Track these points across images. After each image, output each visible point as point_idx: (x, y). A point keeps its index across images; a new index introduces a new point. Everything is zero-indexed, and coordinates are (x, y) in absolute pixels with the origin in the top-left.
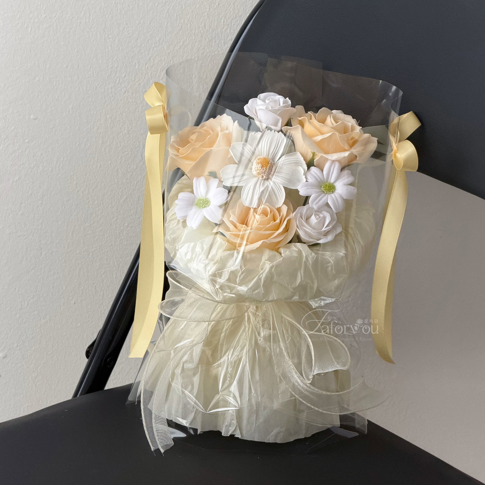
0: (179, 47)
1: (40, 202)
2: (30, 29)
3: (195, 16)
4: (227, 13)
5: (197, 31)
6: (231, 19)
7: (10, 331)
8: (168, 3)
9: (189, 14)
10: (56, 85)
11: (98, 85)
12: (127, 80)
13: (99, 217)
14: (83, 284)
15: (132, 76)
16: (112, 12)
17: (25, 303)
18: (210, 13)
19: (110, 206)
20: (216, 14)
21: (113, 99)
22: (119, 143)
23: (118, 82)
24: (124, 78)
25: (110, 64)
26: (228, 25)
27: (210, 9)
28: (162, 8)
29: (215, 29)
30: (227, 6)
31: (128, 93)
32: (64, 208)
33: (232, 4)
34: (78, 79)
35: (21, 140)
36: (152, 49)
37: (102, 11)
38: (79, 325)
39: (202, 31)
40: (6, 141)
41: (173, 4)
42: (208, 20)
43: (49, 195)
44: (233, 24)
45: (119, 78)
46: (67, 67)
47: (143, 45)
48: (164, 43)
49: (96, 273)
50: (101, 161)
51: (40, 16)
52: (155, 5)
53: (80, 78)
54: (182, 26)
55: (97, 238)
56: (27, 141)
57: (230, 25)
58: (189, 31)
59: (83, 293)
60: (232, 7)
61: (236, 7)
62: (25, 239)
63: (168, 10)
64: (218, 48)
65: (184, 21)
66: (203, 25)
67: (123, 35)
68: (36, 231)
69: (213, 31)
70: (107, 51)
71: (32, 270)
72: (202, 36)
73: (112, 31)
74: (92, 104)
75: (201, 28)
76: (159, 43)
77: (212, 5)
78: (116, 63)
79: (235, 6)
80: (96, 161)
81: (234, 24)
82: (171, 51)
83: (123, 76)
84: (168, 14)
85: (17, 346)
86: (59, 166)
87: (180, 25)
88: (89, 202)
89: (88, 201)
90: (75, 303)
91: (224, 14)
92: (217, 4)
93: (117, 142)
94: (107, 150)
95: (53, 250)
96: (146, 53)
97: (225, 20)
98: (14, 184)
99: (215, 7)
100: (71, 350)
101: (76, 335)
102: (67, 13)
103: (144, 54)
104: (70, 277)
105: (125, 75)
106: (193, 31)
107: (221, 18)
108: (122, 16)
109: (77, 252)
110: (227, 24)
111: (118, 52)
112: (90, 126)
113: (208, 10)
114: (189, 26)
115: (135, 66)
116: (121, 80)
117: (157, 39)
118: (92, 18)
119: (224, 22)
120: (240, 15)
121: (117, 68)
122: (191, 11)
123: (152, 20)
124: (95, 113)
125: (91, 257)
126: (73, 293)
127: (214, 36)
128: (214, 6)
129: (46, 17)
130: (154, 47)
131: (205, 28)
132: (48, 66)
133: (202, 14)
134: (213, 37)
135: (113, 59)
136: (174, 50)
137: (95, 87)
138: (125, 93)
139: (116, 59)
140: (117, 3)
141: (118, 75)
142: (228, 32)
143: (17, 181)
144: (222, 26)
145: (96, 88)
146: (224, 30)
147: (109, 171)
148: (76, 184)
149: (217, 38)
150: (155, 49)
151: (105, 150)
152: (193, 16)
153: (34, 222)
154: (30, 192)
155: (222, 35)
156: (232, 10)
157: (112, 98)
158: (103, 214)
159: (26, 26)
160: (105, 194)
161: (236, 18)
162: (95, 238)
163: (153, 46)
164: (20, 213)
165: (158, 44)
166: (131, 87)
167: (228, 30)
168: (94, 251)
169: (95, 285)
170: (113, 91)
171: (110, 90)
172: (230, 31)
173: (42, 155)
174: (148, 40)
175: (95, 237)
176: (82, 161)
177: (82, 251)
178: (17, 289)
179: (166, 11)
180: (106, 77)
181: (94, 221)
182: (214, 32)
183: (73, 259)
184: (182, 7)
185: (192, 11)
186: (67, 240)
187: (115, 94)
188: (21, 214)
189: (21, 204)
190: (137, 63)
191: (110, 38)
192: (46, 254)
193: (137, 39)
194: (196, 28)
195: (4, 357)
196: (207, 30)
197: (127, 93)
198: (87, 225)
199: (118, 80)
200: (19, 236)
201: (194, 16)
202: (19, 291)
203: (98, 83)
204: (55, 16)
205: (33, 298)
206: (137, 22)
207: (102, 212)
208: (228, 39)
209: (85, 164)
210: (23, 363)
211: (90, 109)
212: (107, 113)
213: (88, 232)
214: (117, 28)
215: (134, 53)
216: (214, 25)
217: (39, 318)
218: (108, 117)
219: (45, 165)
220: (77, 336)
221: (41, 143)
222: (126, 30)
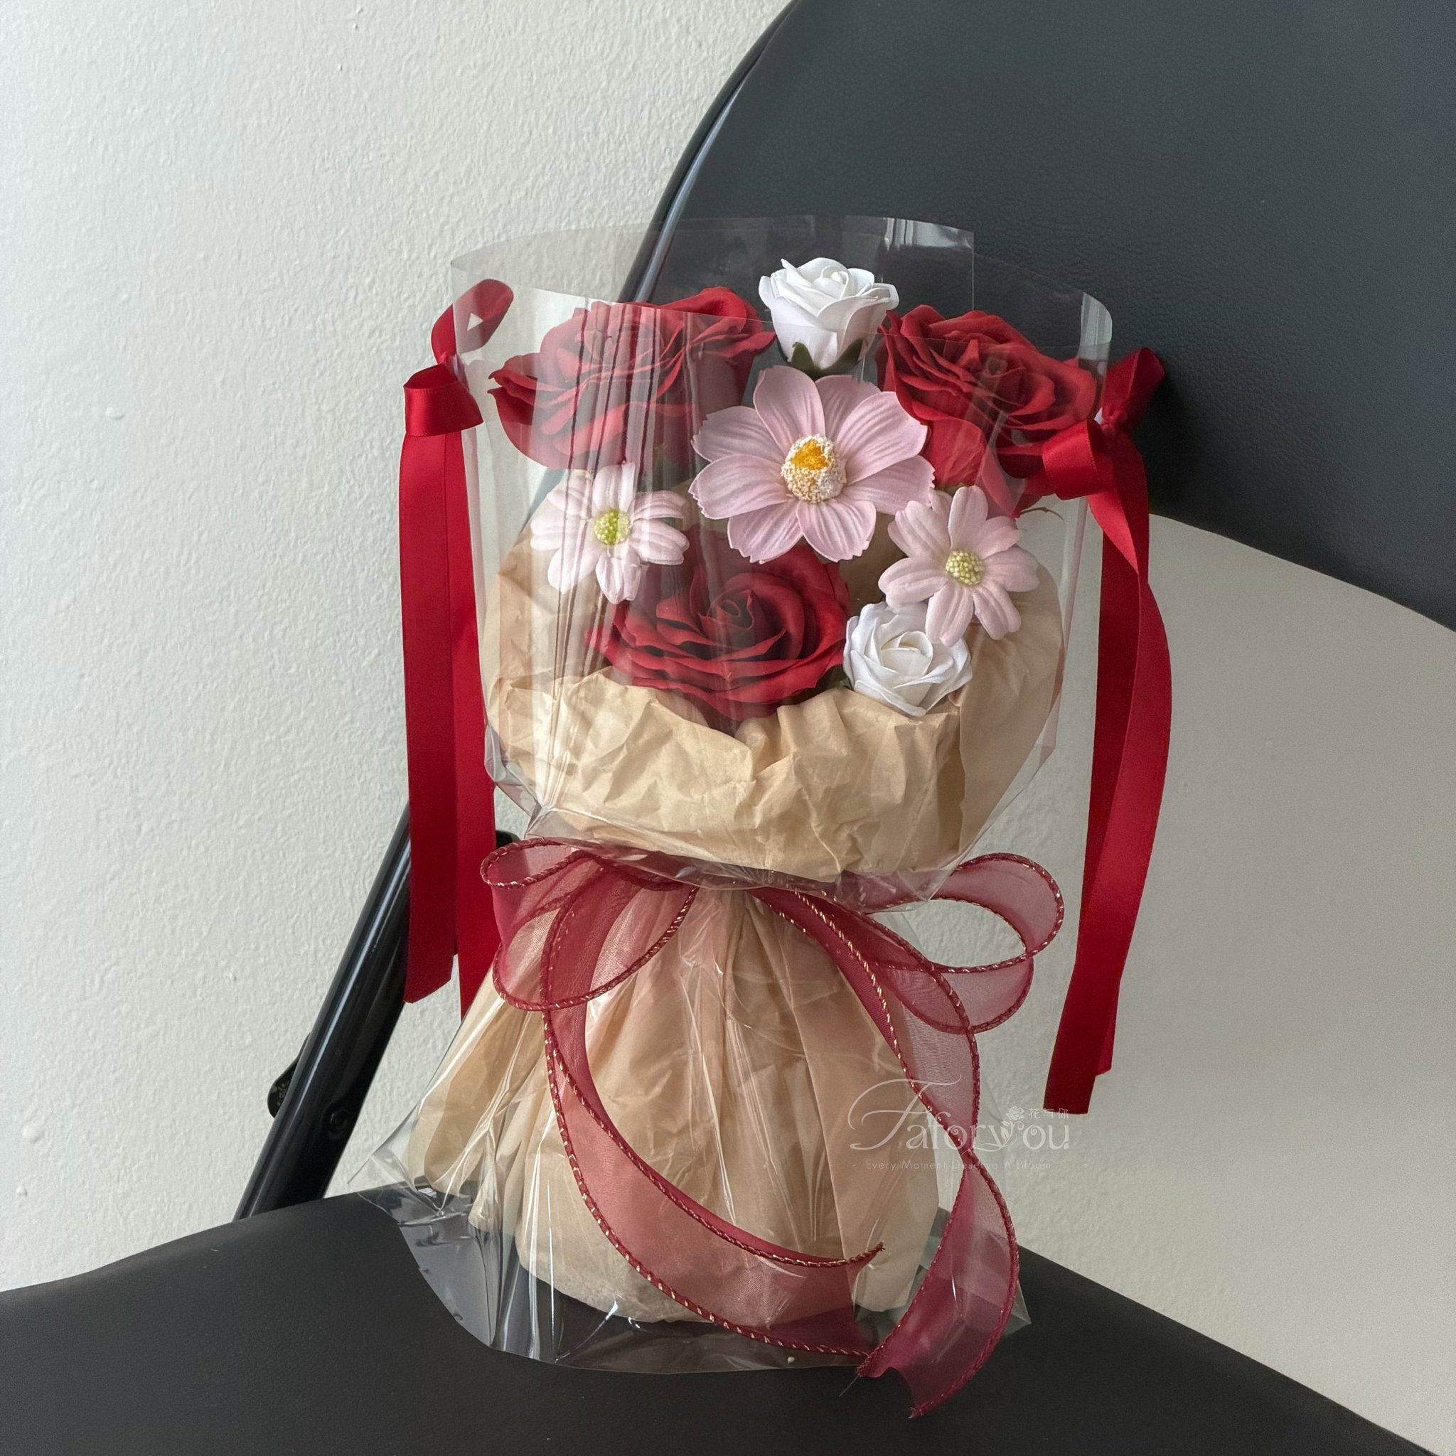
0: (523, 193)
1: (135, 671)
2: (101, 148)
3: (569, 104)
4: (658, 93)
5: (573, 144)
6: (668, 111)
7: (52, 1062)
8: (492, 66)
9: (552, 97)
10: (176, 311)
11: (296, 310)
12: (377, 294)
13: (302, 713)
14: (259, 919)
15: (392, 282)
16: (332, 96)
17: (93, 981)
18: (610, 92)
19: (333, 678)
20: (628, 96)
21: (340, 354)
22: (356, 487)
23: (351, 299)
24: (370, 288)
25: (329, 246)
26: (663, 126)
27: (609, 82)
28: (475, 82)
29: (624, 137)
30: (659, 73)
31: (381, 332)
32: (204, 687)
33: (672, 65)
34: (241, 293)
35: (79, 482)
36: (446, 200)
37: (304, 92)
38: (248, 1040)
39: (588, 146)
40: (35, 487)
41: (505, 71)
42: (605, 113)
43: (160, 648)
44: (675, 122)
45: (354, 290)
46: (206, 258)
47: (422, 189)
48: (481, 183)
49: (294, 886)
50: (305, 543)
51: (129, 111)
52: (454, 73)
53: (244, 291)
54: (531, 133)
55: (296, 776)
56: (95, 484)
57: (667, 127)
58: (550, 145)
59: (257, 948)
60: (673, 75)
61: (683, 74)
62: (94, 783)
63: (492, 88)
64: (633, 194)
65: (537, 118)
66: (590, 128)
67: (366, 160)
68: (124, 761)
69: (620, 144)
70: (319, 207)
71: (112, 879)
72: (588, 160)
73: (333, 149)
74: (278, 368)
75: (585, 138)
76: (467, 182)
77: (617, 72)
78: (347, 244)
79: (680, 72)
80: (292, 544)
81: (679, 124)
82: (501, 205)
83: (368, 281)
84: (490, 98)
85: (74, 1106)
86: (188, 560)
87: (526, 129)
88: (274, 667)
89: (271, 664)
90: (235, 979)
91: (650, 96)
92: (630, 66)
93: (352, 483)
94: (322, 509)
95: (173, 818)
96: (431, 212)
97: (653, 111)
98: (61, 616)
99: (625, 74)
100: (225, 1113)
101: (239, 1072)
102: (206, 101)
103: (424, 215)
104: (221, 897)
105: (373, 282)
106: (564, 146)
107: (643, 107)
108: (362, 106)
109: (241, 823)
110: (659, 122)
111: (352, 210)
112: (276, 437)
113: (604, 84)
114: (551, 131)
115: (400, 252)
116: (361, 297)
117: (462, 170)
118: (275, 115)
119: (649, 119)
120: (695, 97)
121: (349, 258)
122: (555, 88)
123: (447, 115)
124: (289, 395)
125: (279, 835)
126: (229, 946)
127: (622, 158)
128: (621, 73)
129: (146, 112)
130: (453, 194)
131: (597, 134)
132: (154, 256)
133: (588, 98)
134: (620, 161)
135: (337, 232)
136: (509, 203)
137: (287, 318)
138: (372, 333)
139: (347, 231)
140: (348, 70)
141: (351, 280)
142: (663, 148)
143: (68, 607)
144: (646, 130)
145: (290, 321)
146: (650, 142)
147: (328, 573)
148: (237, 613)
149: (629, 164)
150: (456, 199)
151: (318, 508)
152: (563, 101)
153: (117, 733)
154: (106, 641)
155: (644, 155)
156: (671, 82)
157: (336, 352)
158: (314, 704)
159: (90, 139)
160: (319, 642)
161: (684, 105)
162: (292, 779)
163: (451, 191)
164: (77, 707)
165: (464, 184)
166: (388, 316)
167: (662, 141)
168: (290, 816)
169: (292, 921)
170: (339, 329)
171: (330, 328)
172: (668, 143)
173: (138, 526)
174: (437, 174)
175: (293, 774)
176: (253, 544)
177: (256, 817)
178: (70, 939)
179: (485, 91)
180: (319, 288)
181: (288, 724)
182: (623, 146)
183: (229, 843)
184: (531, 79)
185: (560, 90)
186: (212, 786)
187: (344, 337)
188: (81, 710)
189: (82, 676)
190: (404, 243)
191: (327, 170)
192: (152, 830)
193: (405, 172)
194: (570, 136)
195: (36, 1140)
196: (603, 142)
197: (377, 333)
198: (267, 738)
199: (352, 294)
200: (76, 776)
201: (566, 101)
202: (75, 942)
203: (296, 306)
204: (172, 111)
205: (117, 964)
206: (405, 122)
207: (312, 699)
208: (663, 166)
209: (262, 552)
210: (90, 1154)
211: (274, 384)
212: (321, 396)
213: (272, 762)
214: (349, 142)
215: (396, 215)
216: (622, 129)
217: (134, 1025)
218: (325, 407)
219: (146, 556)
220: (242, 1073)
221: (136, 492)
222: (372, 146)
